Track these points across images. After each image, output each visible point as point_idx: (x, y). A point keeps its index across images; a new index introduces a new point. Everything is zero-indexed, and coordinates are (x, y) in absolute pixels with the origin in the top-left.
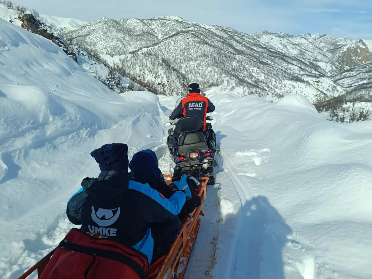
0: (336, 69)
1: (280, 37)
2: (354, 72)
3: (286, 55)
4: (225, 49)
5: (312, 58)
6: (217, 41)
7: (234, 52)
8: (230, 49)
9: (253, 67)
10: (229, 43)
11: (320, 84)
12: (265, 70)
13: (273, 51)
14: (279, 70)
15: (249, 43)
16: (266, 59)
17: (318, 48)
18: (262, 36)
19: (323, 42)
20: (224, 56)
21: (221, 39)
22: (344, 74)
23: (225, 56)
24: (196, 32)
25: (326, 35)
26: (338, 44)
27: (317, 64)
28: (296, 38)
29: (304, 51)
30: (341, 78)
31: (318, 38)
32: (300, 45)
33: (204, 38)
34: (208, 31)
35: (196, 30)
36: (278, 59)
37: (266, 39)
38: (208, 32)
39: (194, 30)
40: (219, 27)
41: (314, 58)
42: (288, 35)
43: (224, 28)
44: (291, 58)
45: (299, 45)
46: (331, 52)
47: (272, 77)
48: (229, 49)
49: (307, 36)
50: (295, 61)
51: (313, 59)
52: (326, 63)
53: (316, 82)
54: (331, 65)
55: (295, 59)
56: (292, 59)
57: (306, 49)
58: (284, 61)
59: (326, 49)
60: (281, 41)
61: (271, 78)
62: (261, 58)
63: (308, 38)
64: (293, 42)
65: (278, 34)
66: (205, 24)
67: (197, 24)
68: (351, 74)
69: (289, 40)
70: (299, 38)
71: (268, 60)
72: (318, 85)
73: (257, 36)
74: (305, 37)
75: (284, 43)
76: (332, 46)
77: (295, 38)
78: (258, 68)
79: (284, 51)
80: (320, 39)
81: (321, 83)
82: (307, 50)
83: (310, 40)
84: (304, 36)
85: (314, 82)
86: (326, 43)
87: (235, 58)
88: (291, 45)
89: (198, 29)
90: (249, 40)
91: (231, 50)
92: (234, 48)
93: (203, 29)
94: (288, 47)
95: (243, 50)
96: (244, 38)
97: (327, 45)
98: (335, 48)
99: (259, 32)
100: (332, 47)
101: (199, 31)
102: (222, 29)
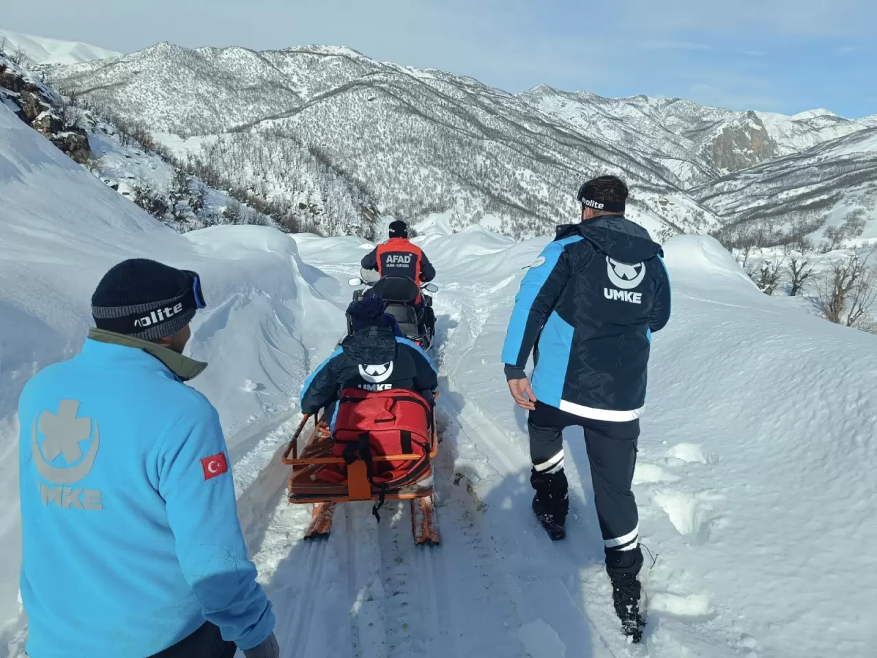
0: (701, 174)
1: (580, 100)
2: (739, 182)
3: (595, 142)
4: (459, 125)
5: (650, 150)
6: (439, 108)
7: (480, 134)
8: (470, 126)
9: (522, 168)
10: (467, 112)
11: (668, 207)
12: (549, 176)
13: (567, 131)
14: (580, 174)
15: (512, 112)
16: (551, 152)
17: (664, 129)
18: (542, 98)
19: (673, 115)
20: (456, 141)
21: (450, 103)
22: (718, 186)
23: (460, 141)
24: (390, 85)
25: (678, 99)
26: (705, 119)
27: (662, 164)
28: (617, 104)
29: (633, 132)
30: (712, 194)
31: (662, 106)
32: (625, 120)
33: (409, 100)
34: (418, 83)
35: (390, 80)
36: (577, 150)
37: (551, 104)
38: (418, 86)
39: (387, 80)
40: (443, 75)
41: (655, 149)
42: (600, 97)
43: (455, 77)
44: (605, 149)
45: (621, 120)
46: (690, 138)
47: (564, 191)
48: (467, 127)
49: (639, 101)
50: (615, 157)
51: (653, 151)
52: (681, 161)
53: (661, 202)
54: (692, 165)
55: (614, 150)
56: (609, 151)
57: (638, 130)
58: (590, 156)
59: (681, 129)
60: (583, 111)
61: (562, 193)
62: (541, 147)
63: (640, 104)
64: (610, 113)
65: (577, 94)
66: (412, 68)
67: (393, 65)
68: (732, 187)
69: (600, 108)
70: (621, 104)
71: (555, 153)
72: (664, 209)
73: (530, 97)
74: (634, 103)
75: (591, 114)
76: (693, 124)
77: (614, 105)
78: (534, 170)
79: (591, 133)
80: (668, 107)
81: (672, 204)
82: (640, 133)
83: (646, 110)
84: (633, 100)
85: (656, 202)
86: (680, 117)
87: (481, 148)
88: (606, 120)
89: (396, 79)
90: (512, 105)
91: (473, 127)
92: (479, 123)
93: (406, 78)
94: (599, 123)
95: (500, 128)
96: (501, 101)
97: (682, 122)
98: (699, 129)
99: (534, 89)
100: (692, 127)
101: (397, 82)
102: (452, 80)
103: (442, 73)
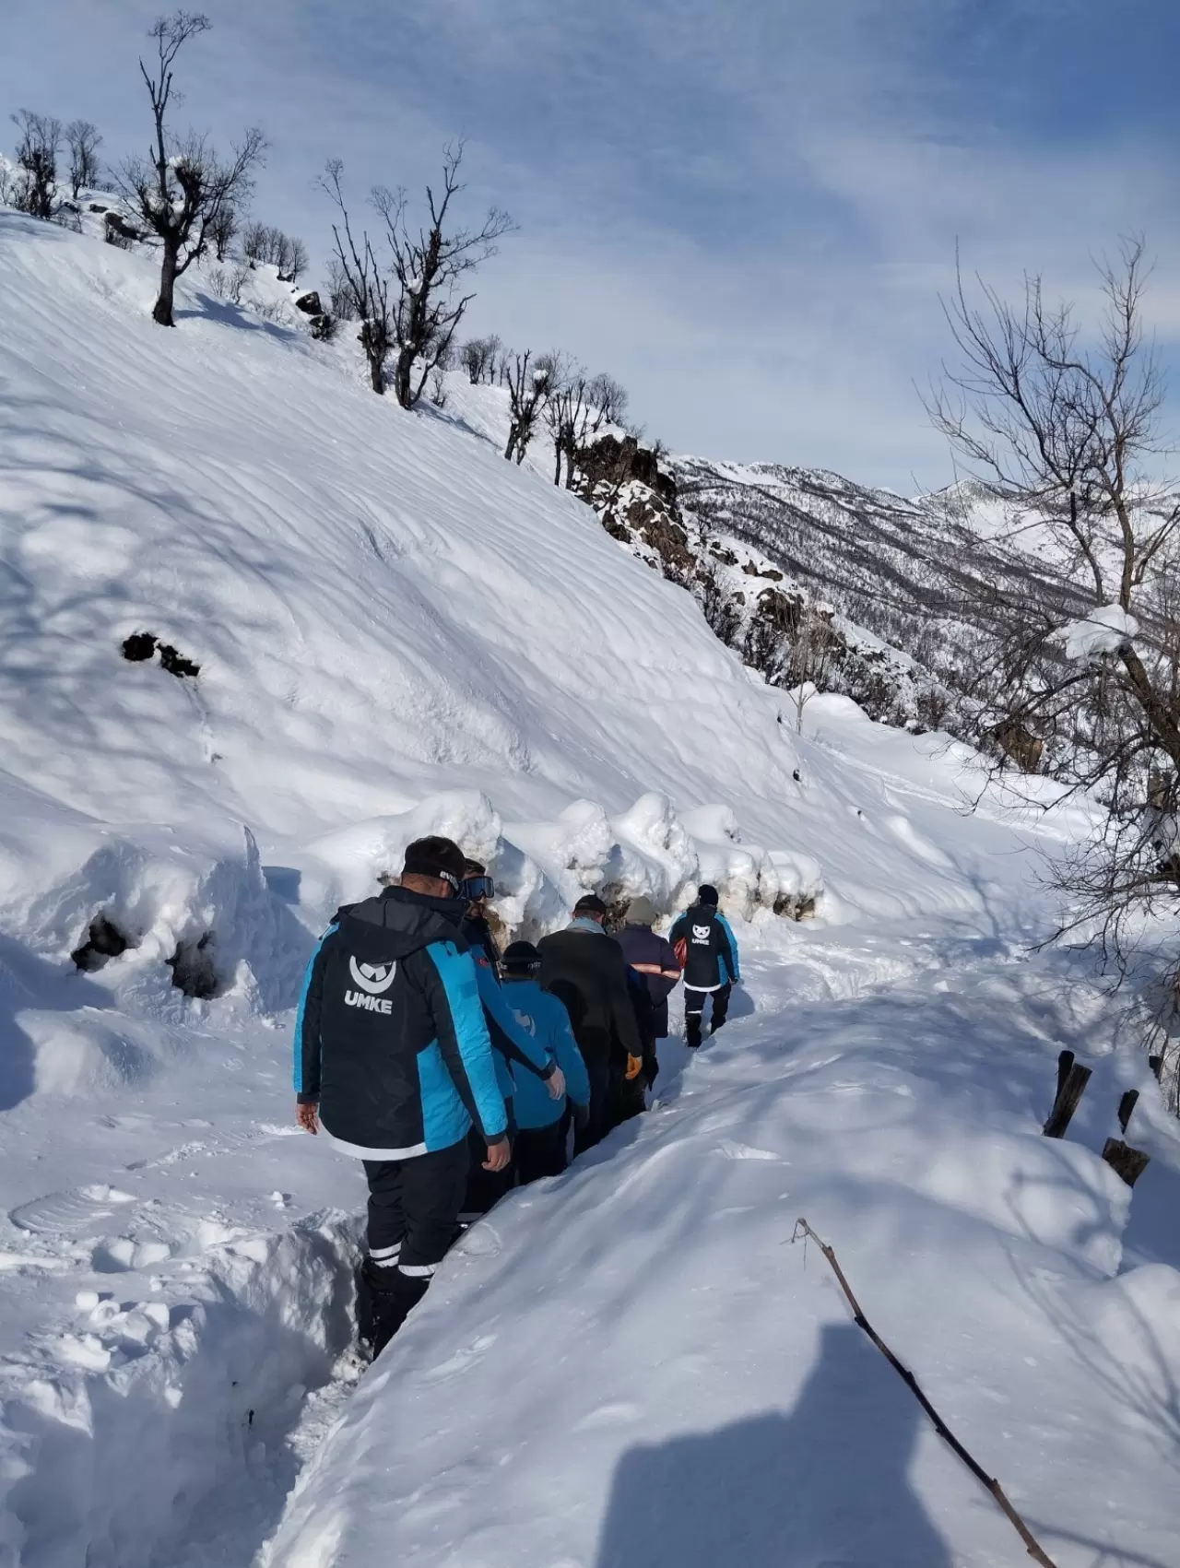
4: (872, 586)
6: (828, 554)
7: (910, 599)
8: (893, 586)
10: (874, 556)
13: (1054, 582)
15: (943, 547)
18: (970, 507)
20: (890, 626)
21: (843, 543)
23: (896, 623)
24: (735, 513)
33: (774, 542)
34: (777, 505)
35: (729, 501)
37: (993, 519)
38: (778, 510)
39: (723, 502)
40: (788, 473)
43: (809, 476)
48: (886, 589)
66: (734, 465)
67: (701, 462)
73: (946, 505)
74: (1163, 510)
79: (1088, 579)
84: (1160, 504)
87: (936, 634)
88: (1114, 549)
89: (738, 498)
90: (933, 531)
91: (897, 590)
92: (904, 578)
93: (755, 496)
95: (943, 587)
96: (909, 522)
101: (742, 504)
102: (805, 483)
103: (785, 469)
